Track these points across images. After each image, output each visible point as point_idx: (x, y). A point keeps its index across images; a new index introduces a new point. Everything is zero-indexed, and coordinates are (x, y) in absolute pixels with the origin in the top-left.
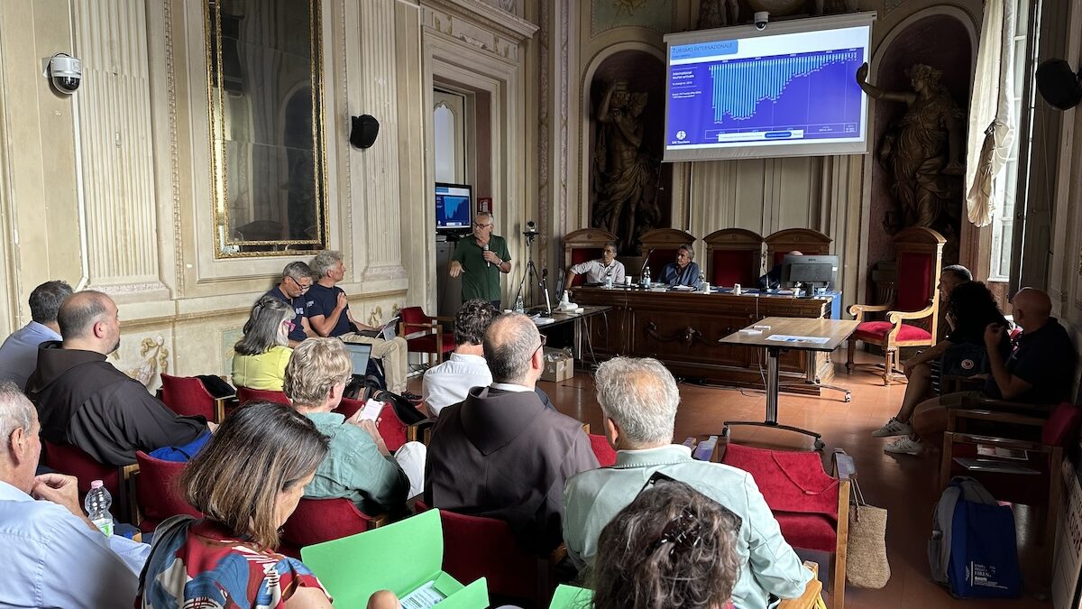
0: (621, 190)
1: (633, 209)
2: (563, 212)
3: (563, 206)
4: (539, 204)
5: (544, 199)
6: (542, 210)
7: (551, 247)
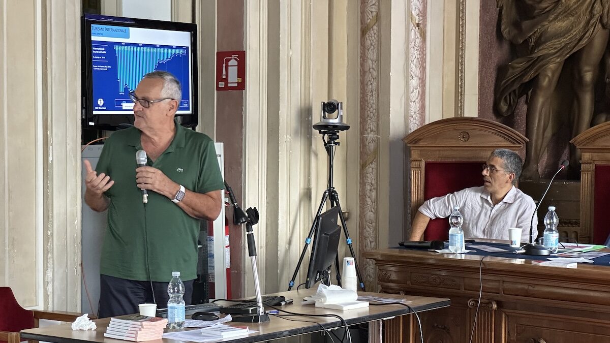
0: (558, 35)
1: (588, 76)
2: (414, 82)
3: (415, 69)
4: (362, 65)
5: (372, 55)
6: (368, 77)
7: (384, 158)
